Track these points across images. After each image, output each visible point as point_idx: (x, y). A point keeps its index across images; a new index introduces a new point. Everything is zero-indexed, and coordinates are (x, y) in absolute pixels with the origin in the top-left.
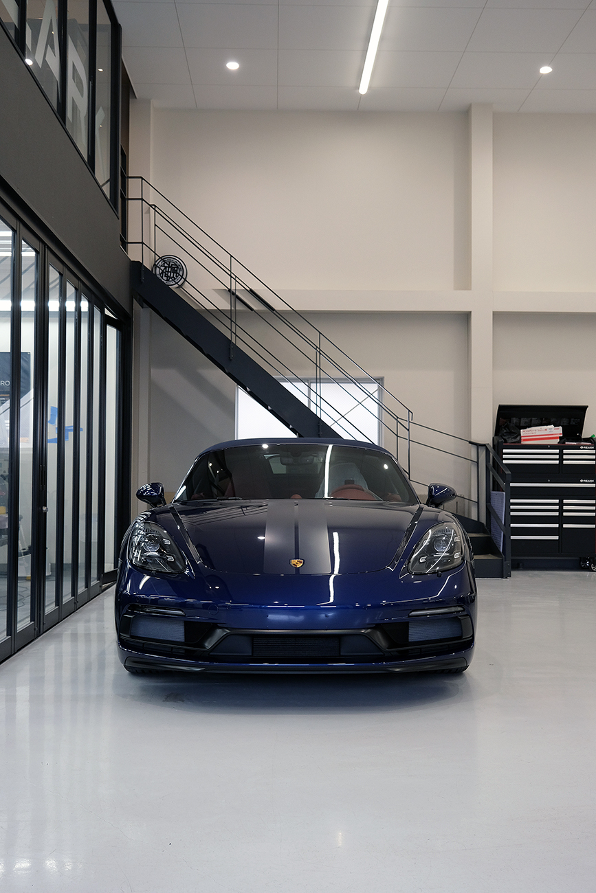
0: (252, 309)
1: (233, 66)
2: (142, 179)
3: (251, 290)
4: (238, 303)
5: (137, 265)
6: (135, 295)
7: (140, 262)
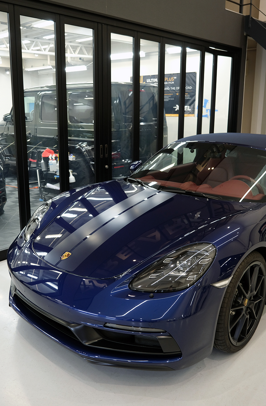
5: (248, 17)
6: (247, 35)
7: (249, 16)
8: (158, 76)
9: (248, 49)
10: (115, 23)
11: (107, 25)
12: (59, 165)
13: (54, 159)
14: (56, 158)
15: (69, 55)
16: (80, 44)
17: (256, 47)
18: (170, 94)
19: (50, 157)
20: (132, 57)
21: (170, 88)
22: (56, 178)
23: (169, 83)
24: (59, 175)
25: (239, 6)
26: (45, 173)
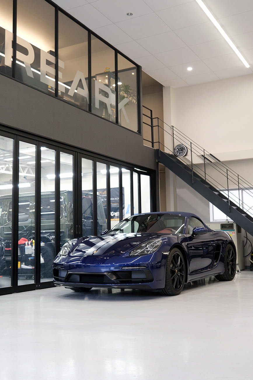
0: (211, 162)
1: (190, 69)
2: (158, 118)
3: (211, 154)
4: (206, 160)
5: (158, 151)
6: (158, 162)
7: (159, 149)
8: (92, 191)
9: (160, 172)
10: (84, 152)
11: (80, 153)
12: (34, 248)
13: (30, 244)
14: (31, 244)
15: (21, 174)
16: (28, 166)
17: (165, 170)
18: (104, 204)
19: (26, 243)
20: (72, 177)
21: (104, 200)
22: (30, 260)
23: (103, 195)
24: (34, 256)
25: (151, 143)
26: (20, 256)
